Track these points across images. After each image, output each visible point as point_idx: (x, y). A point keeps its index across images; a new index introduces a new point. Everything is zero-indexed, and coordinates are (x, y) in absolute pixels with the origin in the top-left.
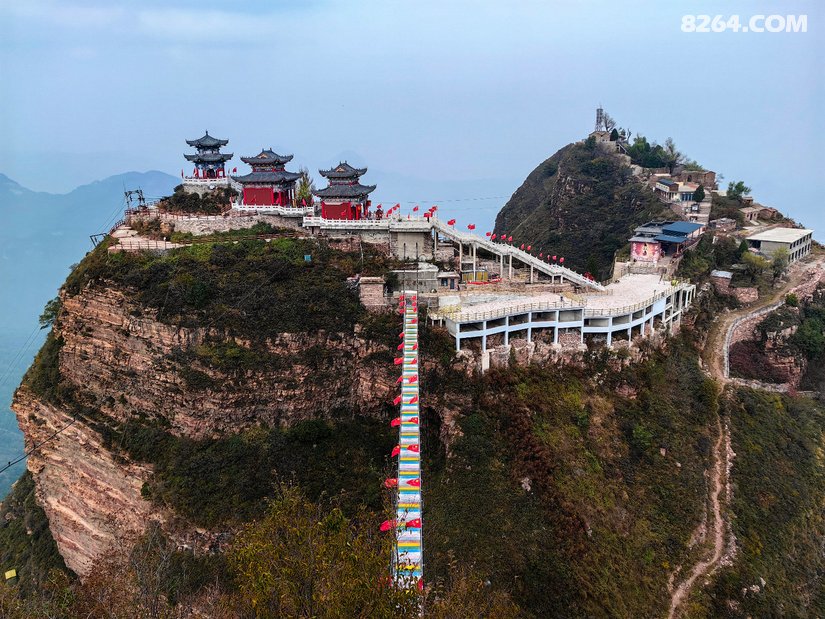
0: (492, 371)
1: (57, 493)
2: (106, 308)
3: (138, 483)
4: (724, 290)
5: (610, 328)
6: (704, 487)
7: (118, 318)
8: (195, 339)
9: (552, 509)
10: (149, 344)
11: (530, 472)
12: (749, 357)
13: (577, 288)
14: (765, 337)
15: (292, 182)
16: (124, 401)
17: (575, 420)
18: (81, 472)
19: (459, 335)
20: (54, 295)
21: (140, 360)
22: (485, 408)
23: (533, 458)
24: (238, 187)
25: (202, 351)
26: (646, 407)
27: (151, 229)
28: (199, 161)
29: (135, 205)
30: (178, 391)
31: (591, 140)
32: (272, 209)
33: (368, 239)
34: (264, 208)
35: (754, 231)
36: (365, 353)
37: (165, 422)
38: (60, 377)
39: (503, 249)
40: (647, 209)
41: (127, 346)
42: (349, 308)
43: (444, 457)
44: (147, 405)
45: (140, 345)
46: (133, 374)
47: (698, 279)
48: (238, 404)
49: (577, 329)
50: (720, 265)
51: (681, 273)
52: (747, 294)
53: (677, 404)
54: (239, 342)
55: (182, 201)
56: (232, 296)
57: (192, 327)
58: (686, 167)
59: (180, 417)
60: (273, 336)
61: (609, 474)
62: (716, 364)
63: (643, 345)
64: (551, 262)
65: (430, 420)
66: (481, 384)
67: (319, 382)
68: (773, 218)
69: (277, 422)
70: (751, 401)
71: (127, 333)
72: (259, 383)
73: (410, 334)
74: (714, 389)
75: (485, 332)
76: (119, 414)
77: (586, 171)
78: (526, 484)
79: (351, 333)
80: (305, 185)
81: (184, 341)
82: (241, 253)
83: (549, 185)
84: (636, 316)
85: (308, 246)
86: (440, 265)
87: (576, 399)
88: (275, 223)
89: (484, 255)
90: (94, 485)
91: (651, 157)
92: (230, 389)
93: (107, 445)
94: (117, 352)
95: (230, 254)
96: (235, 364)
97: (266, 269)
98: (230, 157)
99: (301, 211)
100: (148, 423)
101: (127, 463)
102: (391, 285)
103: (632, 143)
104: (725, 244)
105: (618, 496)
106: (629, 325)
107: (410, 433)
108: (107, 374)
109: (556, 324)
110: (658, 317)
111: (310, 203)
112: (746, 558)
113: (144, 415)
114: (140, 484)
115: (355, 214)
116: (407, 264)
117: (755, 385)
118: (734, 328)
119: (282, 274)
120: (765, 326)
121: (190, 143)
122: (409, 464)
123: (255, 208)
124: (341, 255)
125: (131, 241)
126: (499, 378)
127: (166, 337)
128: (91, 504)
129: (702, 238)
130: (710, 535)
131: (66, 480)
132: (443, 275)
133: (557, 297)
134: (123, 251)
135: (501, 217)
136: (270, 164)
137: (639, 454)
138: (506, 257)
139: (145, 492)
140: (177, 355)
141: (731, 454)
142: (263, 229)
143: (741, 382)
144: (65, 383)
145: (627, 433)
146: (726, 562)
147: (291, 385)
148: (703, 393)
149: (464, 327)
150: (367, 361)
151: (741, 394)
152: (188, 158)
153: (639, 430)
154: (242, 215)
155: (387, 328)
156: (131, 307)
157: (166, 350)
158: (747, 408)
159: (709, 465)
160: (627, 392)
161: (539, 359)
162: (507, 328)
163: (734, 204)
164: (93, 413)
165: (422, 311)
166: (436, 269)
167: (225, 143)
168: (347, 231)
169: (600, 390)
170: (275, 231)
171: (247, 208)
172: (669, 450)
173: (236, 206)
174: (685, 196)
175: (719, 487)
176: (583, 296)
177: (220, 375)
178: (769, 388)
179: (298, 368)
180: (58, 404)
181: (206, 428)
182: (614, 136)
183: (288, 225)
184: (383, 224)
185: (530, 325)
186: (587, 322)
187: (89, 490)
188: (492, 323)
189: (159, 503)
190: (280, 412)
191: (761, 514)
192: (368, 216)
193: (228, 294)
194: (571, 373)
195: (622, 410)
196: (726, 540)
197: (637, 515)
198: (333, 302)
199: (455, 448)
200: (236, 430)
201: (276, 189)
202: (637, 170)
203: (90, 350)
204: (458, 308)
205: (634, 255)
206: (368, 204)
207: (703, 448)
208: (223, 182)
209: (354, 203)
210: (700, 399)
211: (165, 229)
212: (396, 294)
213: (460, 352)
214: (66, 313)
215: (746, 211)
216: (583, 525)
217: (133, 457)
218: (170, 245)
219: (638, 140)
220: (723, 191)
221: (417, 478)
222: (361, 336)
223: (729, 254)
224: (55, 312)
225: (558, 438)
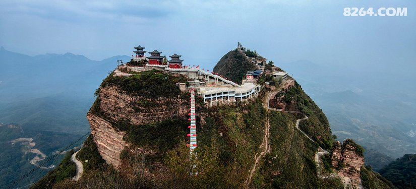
0: (213, 107)
1: (99, 139)
2: (112, 91)
3: (122, 136)
4: (268, 87)
5: (241, 96)
6: (263, 134)
7: (116, 94)
8: (137, 99)
9: (228, 140)
10: (124, 100)
11: (222, 131)
12: (273, 103)
13: (234, 86)
14: (277, 98)
15: (162, 59)
16: (117, 115)
17: (233, 119)
18: (106, 134)
19: (205, 98)
20: (98, 87)
21: (122, 104)
22: (211, 116)
23: (223, 128)
24: (148, 60)
25: (138, 102)
26: (250, 115)
27: (124, 70)
28: (137, 53)
29: (120, 64)
30: (132, 113)
31: (237, 50)
32: (157, 65)
33: (182, 73)
34: (155, 65)
35: (275, 73)
36: (181, 102)
37: (129, 120)
38: (100, 109)
39: (216, 76)
40: (250, 67)
41: (118, 101)
42: (177, 91)
43: (201, 128)
44: (124, 116)
45: (122, 101)
46: (120, 108)
47: (262, 84)
48: (148, 116)
49: (234, 96)
50: (267, 81)
51: (258, 83)
52: (273, 88)
53: (257, 114)
54: (148, 100)
55: (133, 63)
56: (146, 88)
57: (136, 96)
58: (259, 57)
59: (133, 119)
60: (157, 98)
61: (241, 131)
62: (266, 105)
63: (249, 100)
64: (227, 79)
65: (198, 119)
66: (210, 110)
67: (169, 110)
68: (279, 70)
69: (158, 120)
70: (273, 113)
71: (118, 98)
72: (153, 110)
73: (193, 97)
74: (266, 110)
75: (211, 97)
76: (116, 118)
77: (235, 57)
78: (221, 134)
79: (177, 97)
80: (165, 59)
81: (134, 99)
82: (149, 77)
83: (226, 60)
84: (248, 93)
85: (166, 75)
86: (200, 80)
87: (233, 113)
88: (157, 69)
89: (211, 78)
90: (110, 137)
91: (251, 54)
92: (146, 112)
93: (113, 127)
94: (115, 103)
95: (145, 77)
96: (147, 105)
97: (155, 81)
98: (145, 52)
99: (164, 66)
100: (124, 121)
101: (119, 131)
102: (187, 85)
103: (246, 51)
104: (268, 76)
105: (243, 137)
106: (246, 95)
107: (193, 123)
108: (113, 108)
109: (229, 95)
110: (253, 93)
111: (166, 64)
112: (273, 150)
113: (123, 119)
114: (122, 137)
115: (178, 67)
116: (191, 80)
117: (275, 109)
118: (270, 96)
119: (159, 82)
120: (277, 96)
121: (135, 48)
122: (193, 131)
123: (152, 65)
124: (175, 77)
125: (119, 73)
126: (215, 109)
127: (129, 99)
128: (109, 142)
129: (263, 74)
130: (265, 145)
131: (102, 136)
132: (201, 82)
133: (229, 88)
134: (117, 76)
135: (215, 68)
136: (156, 54)
137: (248, 126)
138: (217, 78)
139: (124, 139)
140: (131, 103)
141: (269, 126)
142: (155, 71)
143: (271, 109)
144: (102, 111)
145: (245, 121)
146: (268, 152)
147: (162, 111)
148: (263, 111)
149: (206, 96)
150: (181, 105)
151: (272, 112)
152: (134, 52)
153: (248, 121)
154: (149, 67)
155: (187, 96)
156: (119, 91)
157: (129, 102)
158: (273, 114)
159: (264, 129)
160: (245, 112)
161: (224, 104)
162: (217, 96)
163: (270, 66)
164: (110, 119)
165: (196, 91)
166: (199, 81)
167: (144, 48)
168: (176, 71)
169: (239, 111)
170: (158, 71)
171: (150, 65)
172: (255, 125)
173: (147, 65)
174: (259, 64)
175: (267, 134)
176: (235, 88)
177: (143, 108)
178: (278, 110)
179: (164, 106)
180: (100, 116)
181: (140, 122)
182: (242, 49)
183: (161, 70)
184: (185, 69)
185: (222, 95)
186: (236, 95)
187: (108, 139)
188: (213, 95)
189: (127, 142)
190: (159, 118)
191: (276, 140)
192: (181, 67)
193: (145, 87)
194: (232, 107)
195: (244, 116)
196: (268, 146)
197: (247, 141)
198: (173, 90)
199: (204, 126)
200: (148, 122)
201: (158, 60)
202: (248, 57)
203: (108, 102)
204: (204, 91)
205: (247, 78)
206: (182, 64)
207: (263, 124)
208: (144, 58)
209: (178, 64)
210: (262, 113)
211: (128, 70)
212: (189, 87)
213: (205, 102)
214: (102, 92)
215: (273, 68)
216: (235, 144)
217: (120, 130)
218: (130, 75)
219: (248, 50)
220: (267, 63)
221: (195, 134)
222: (180, 98)
223: (269, 78)
224: (98, 92)
225: (229, 123)
